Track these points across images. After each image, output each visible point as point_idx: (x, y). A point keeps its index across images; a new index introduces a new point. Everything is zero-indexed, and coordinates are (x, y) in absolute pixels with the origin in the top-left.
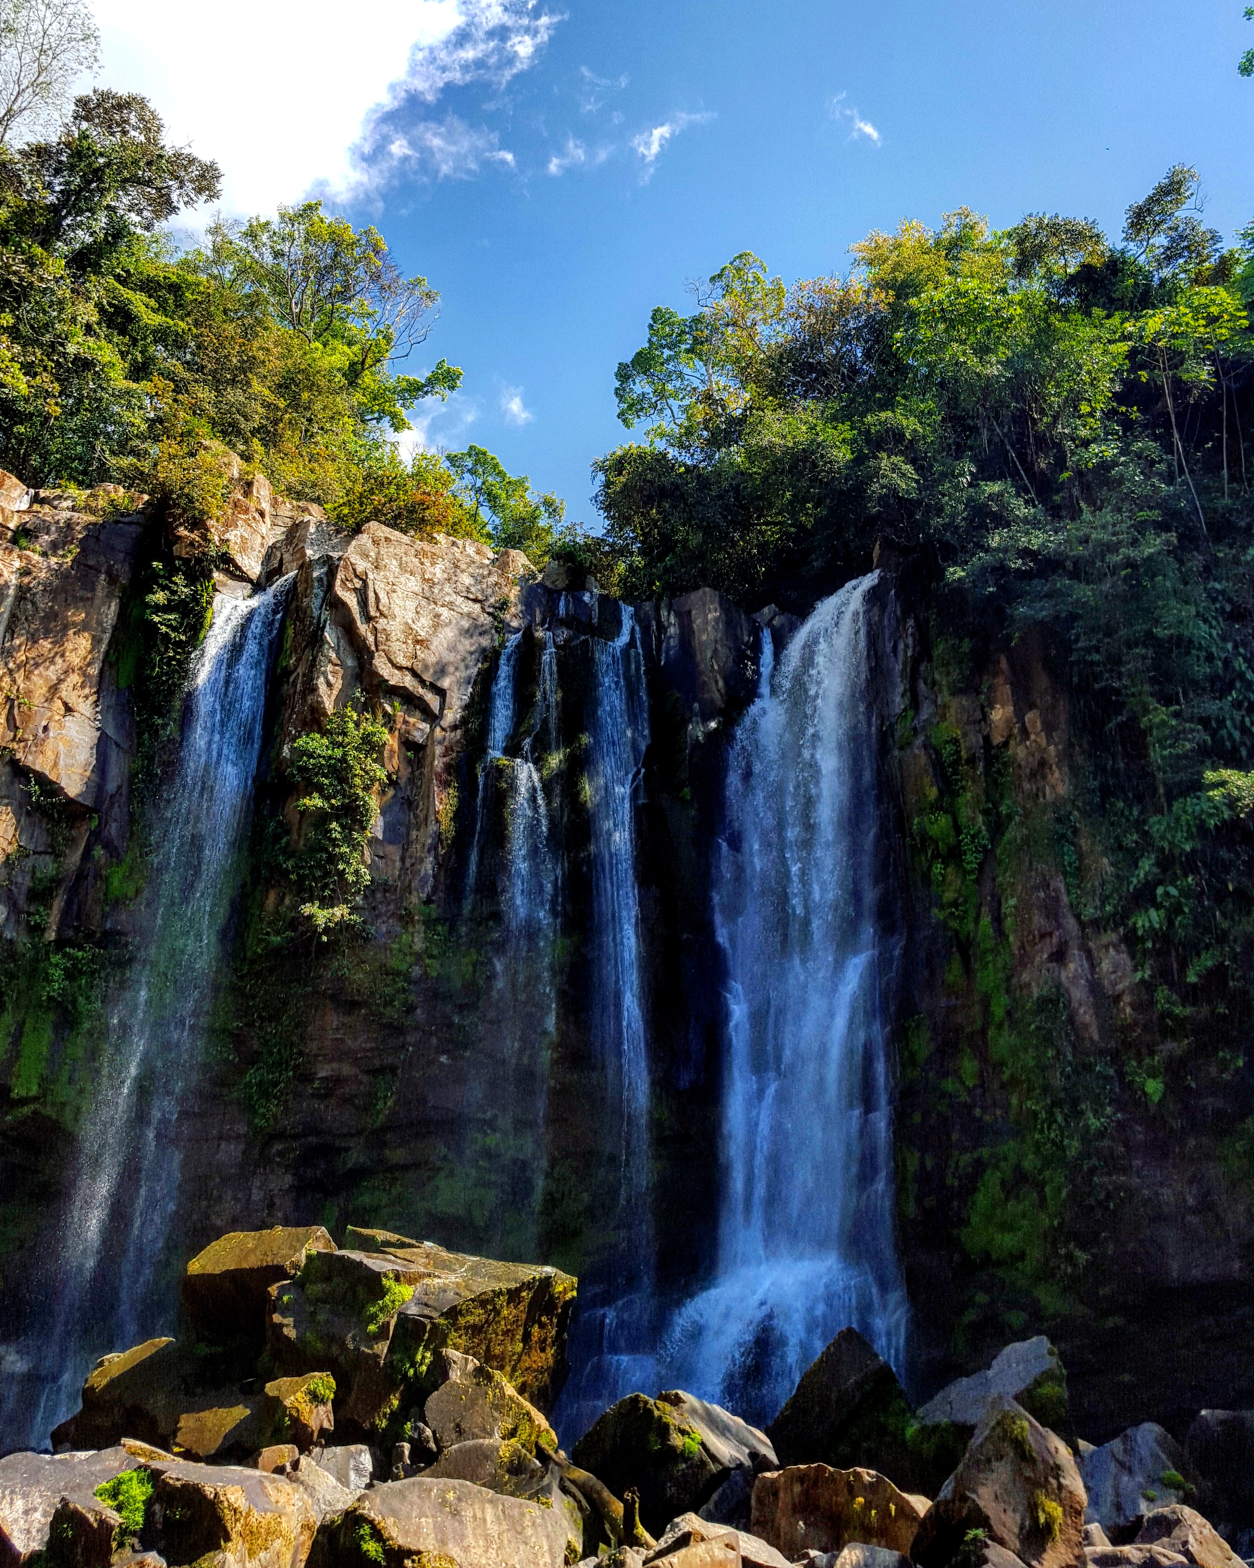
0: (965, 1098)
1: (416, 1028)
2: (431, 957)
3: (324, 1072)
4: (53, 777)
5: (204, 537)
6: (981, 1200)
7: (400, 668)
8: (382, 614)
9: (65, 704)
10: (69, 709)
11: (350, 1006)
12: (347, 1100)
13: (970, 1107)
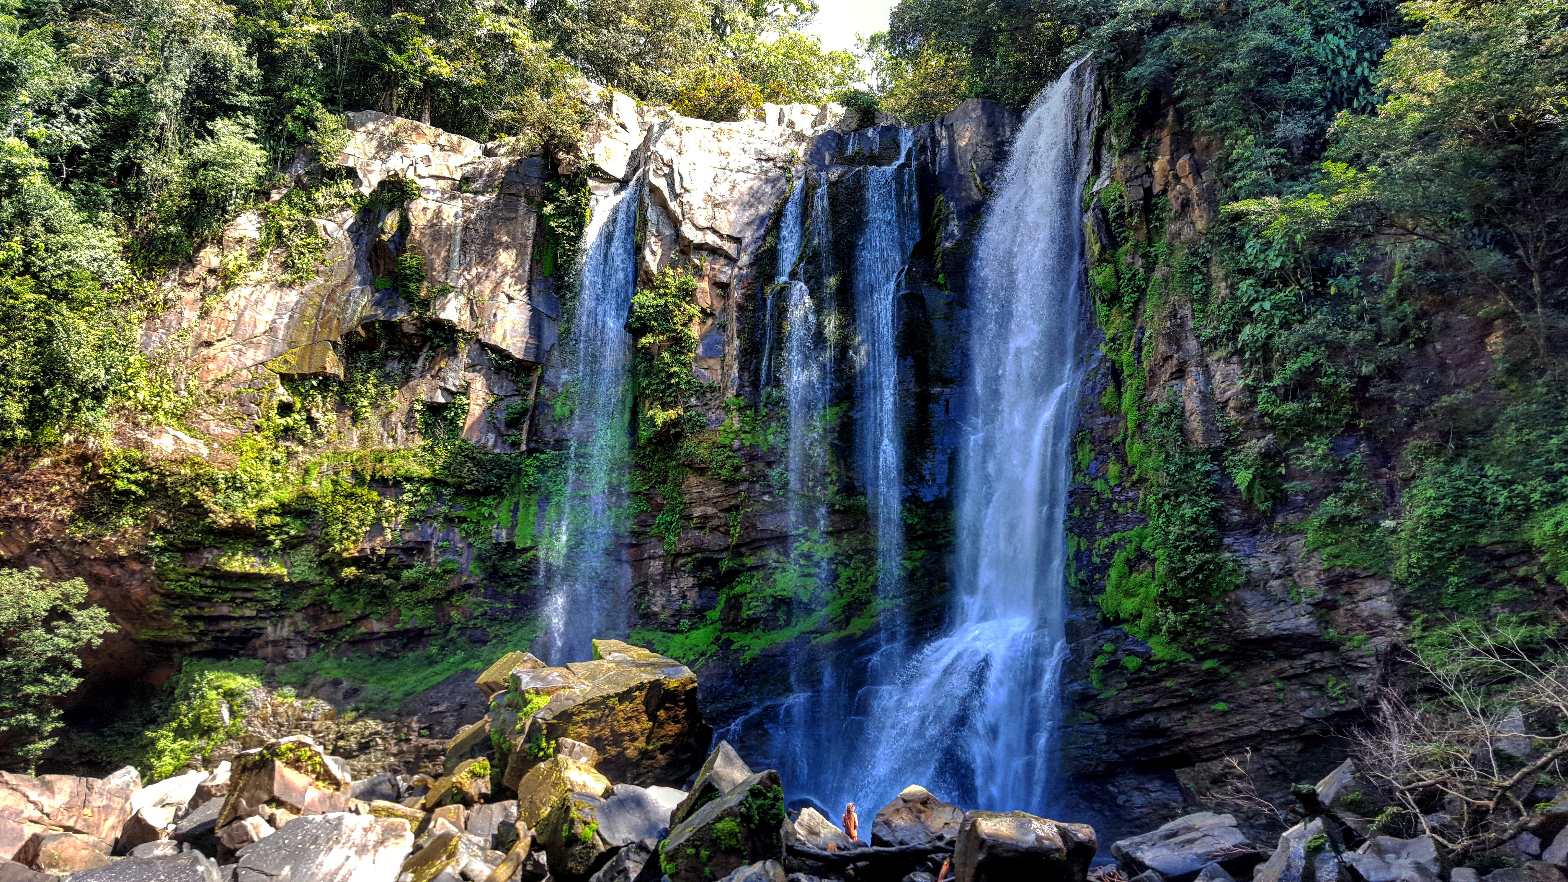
0: (1108, 495)
1: (745, 480)
2: (745, 432)
3: (697, 512)
4: (504, 347)
5: (577, 157)
6: (1113, 573)
7: (702, 229)
8: (686, 190)
9: (508, 296)
10: (510, 299)
11: (701, 471)
12: (716, 529)
13: (1111, 502)
